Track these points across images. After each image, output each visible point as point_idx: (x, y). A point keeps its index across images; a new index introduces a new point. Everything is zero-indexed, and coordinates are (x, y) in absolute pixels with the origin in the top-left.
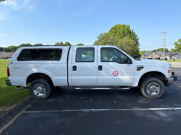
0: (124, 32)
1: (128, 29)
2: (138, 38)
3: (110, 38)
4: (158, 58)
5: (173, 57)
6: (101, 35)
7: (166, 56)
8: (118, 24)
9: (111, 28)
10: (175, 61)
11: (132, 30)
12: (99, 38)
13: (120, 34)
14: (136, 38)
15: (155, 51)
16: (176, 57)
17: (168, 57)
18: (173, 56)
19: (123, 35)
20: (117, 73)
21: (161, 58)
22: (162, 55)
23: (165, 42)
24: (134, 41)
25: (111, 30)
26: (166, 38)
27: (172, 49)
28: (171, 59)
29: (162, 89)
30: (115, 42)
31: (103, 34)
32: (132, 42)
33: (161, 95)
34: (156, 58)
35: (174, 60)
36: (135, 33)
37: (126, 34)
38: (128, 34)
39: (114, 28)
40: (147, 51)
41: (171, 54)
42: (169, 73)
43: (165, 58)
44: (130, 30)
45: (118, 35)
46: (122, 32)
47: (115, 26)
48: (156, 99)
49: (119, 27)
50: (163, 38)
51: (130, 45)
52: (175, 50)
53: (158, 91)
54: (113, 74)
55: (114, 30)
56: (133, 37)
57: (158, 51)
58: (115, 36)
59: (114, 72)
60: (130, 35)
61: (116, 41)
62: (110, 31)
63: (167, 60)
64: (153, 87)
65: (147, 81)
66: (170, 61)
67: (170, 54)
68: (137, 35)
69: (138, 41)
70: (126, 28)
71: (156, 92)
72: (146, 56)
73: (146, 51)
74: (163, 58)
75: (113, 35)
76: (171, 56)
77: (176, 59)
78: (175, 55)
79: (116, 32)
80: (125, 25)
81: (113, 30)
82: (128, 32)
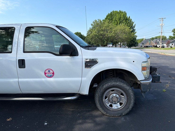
0: (120, 19)
1: (124, 15)
2: (135, 25)
3: (105, 26)
4: (155, 46)
5: (171, 45)
6: (95, 22)
7: (163, 44)
8: (114, 11)
9: (107, 15)
10: (172, 49)
11: (128, 17)
12: (93, 25)
13: (116, 21)
14: (133, 25)
15: (153, 39)
16: (173, 44)
17: (165, 45)
18: (170, 43)
19: (119, 22)
20: (52, 72)
21: (158, 46)
22: (159, 42)
23: (162, 29)
24: (129, 28)
25: (107, 16)
26: (163, 25)
27: (170, 37)
28: (168, 46)
29: (131, 100)
30: (109, 29)
31: (97, 21)
32: (127, 29)
33: (128, 110)
34: (153, 46)
35: (171, 47)
36: (131, 19)
37: (123, 21)
38: (124, 21)
39: (111, 15)
40: (145, 39)
41: (169, 42)
42: (144, 72)
43: (162, 46)
44: (126, 17)
45: (114, 22)
46: (118, 19)
47: (111, 12)
48: (120, 116)
49: (115, 13)
50: (160, 25)
51: (124, 33)
52: (173, 37)
53: (124, 103)
54: (45, 74)
55: (111, 17)
56: (130, 24)
57: (156, 39)
58: (110, 22)
59: (46, 70)
60: (126, 22)
61: (111, 29)
62: (106, 18)
63: (164, 47)
64: (114, 95)
65: (103, 86)
66: (166, 49)
67: (167, 41)
68: (133, 22)
69: (134, 28)
70: (122, 15)
71: (121, 104)
72: (143, 44)
73: (143, 39)
74: (160, 46)
75: (108, 22)
76: (168, 44)
77: (173, 47)
78: (173, 42)
79: (112, 19)
80: (122, 11)
81: (109, 17)
82: (124, 19)
